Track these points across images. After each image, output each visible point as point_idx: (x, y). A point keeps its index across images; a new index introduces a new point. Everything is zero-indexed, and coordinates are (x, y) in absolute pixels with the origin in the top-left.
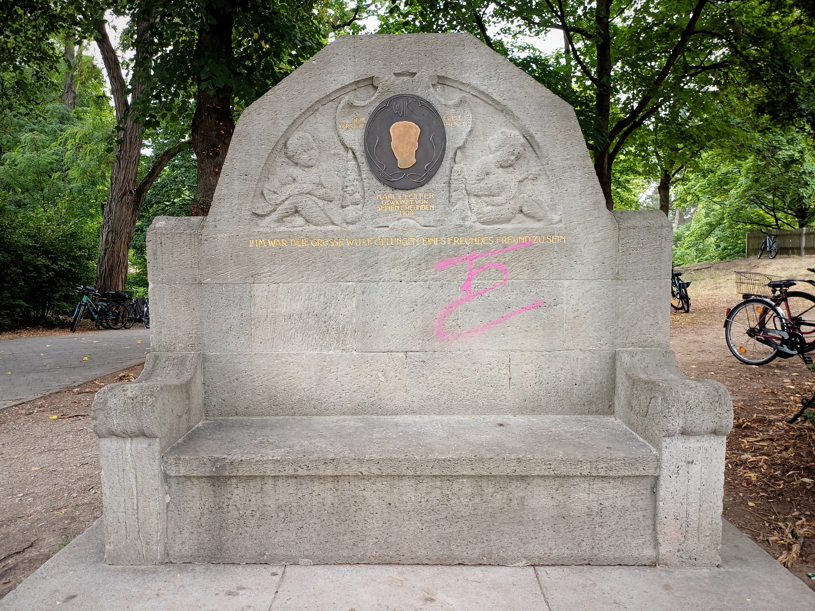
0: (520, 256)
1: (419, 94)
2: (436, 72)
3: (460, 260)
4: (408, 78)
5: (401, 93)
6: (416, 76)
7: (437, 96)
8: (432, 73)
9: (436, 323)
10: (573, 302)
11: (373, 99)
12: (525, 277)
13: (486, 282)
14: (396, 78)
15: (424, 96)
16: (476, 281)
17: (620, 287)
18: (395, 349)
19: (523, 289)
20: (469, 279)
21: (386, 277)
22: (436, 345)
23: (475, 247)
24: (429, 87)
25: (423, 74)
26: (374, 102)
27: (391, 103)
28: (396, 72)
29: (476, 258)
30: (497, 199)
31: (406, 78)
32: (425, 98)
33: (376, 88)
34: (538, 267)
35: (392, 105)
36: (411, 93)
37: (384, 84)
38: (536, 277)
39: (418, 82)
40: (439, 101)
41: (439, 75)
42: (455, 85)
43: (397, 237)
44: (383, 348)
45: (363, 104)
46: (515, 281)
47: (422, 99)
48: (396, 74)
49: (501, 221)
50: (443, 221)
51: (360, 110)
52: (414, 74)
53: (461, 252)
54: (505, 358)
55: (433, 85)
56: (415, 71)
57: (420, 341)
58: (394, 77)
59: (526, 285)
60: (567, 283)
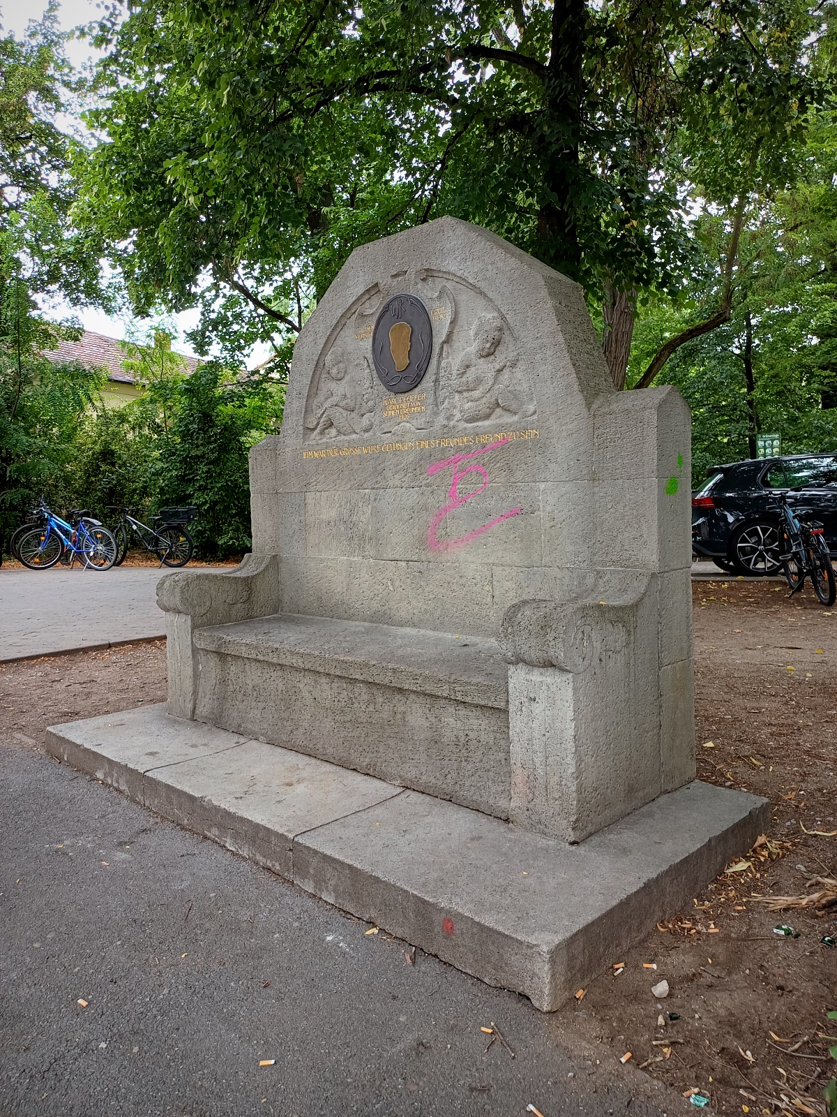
0: (497, 456)
1: (410, 292)
2: (423, 266)
3: (446, 463)
4: (402, 278)
5: (396, 294)
6: (407, 275)
7: (425, 292)
8: (420, 267)
9: (429, 532)
10: (549, 508)
11: (378, 304)
12: (502, 481)
13: (468, 486)
14: (393, 280)
16: (460, 486)
17: (596, 490)
18: (400, 559)
19: (502, 494)
20: (454, 484)
21: (391, 483)
22: (430, 555)
23: (458, 449)
24: (418, 284)
25: (412, 270)
26: (378, 308)
27: (390, 306)
28: (392, 274)
29: (459, 460)
30: (476, 394)
31: (400, 279)
32: (414, 295)
33: (380, 293)
34: (514, 469)
35: (391, 308)
36: (403, 293)
37: (385, 288)
38: (512, 480)
39: (408, 280)
40: (426, 297)
41: (426, 267)
42: (437, 275)
43: (397, 442)
44: (390, 557)
45: (370, 312)
46: (494, 484)
47: (411, 297)
48: (393, 276)
49: (480, 418)
50: (433, 422)
51: (369, 319)
52: (405, 273)
53: (447, 454)
54: (487, 573)
55: (423, 280)
56: (406, 270)
57: (418, 550)
58: (391, 280)
59: (504, 489)
60: (542, 486)
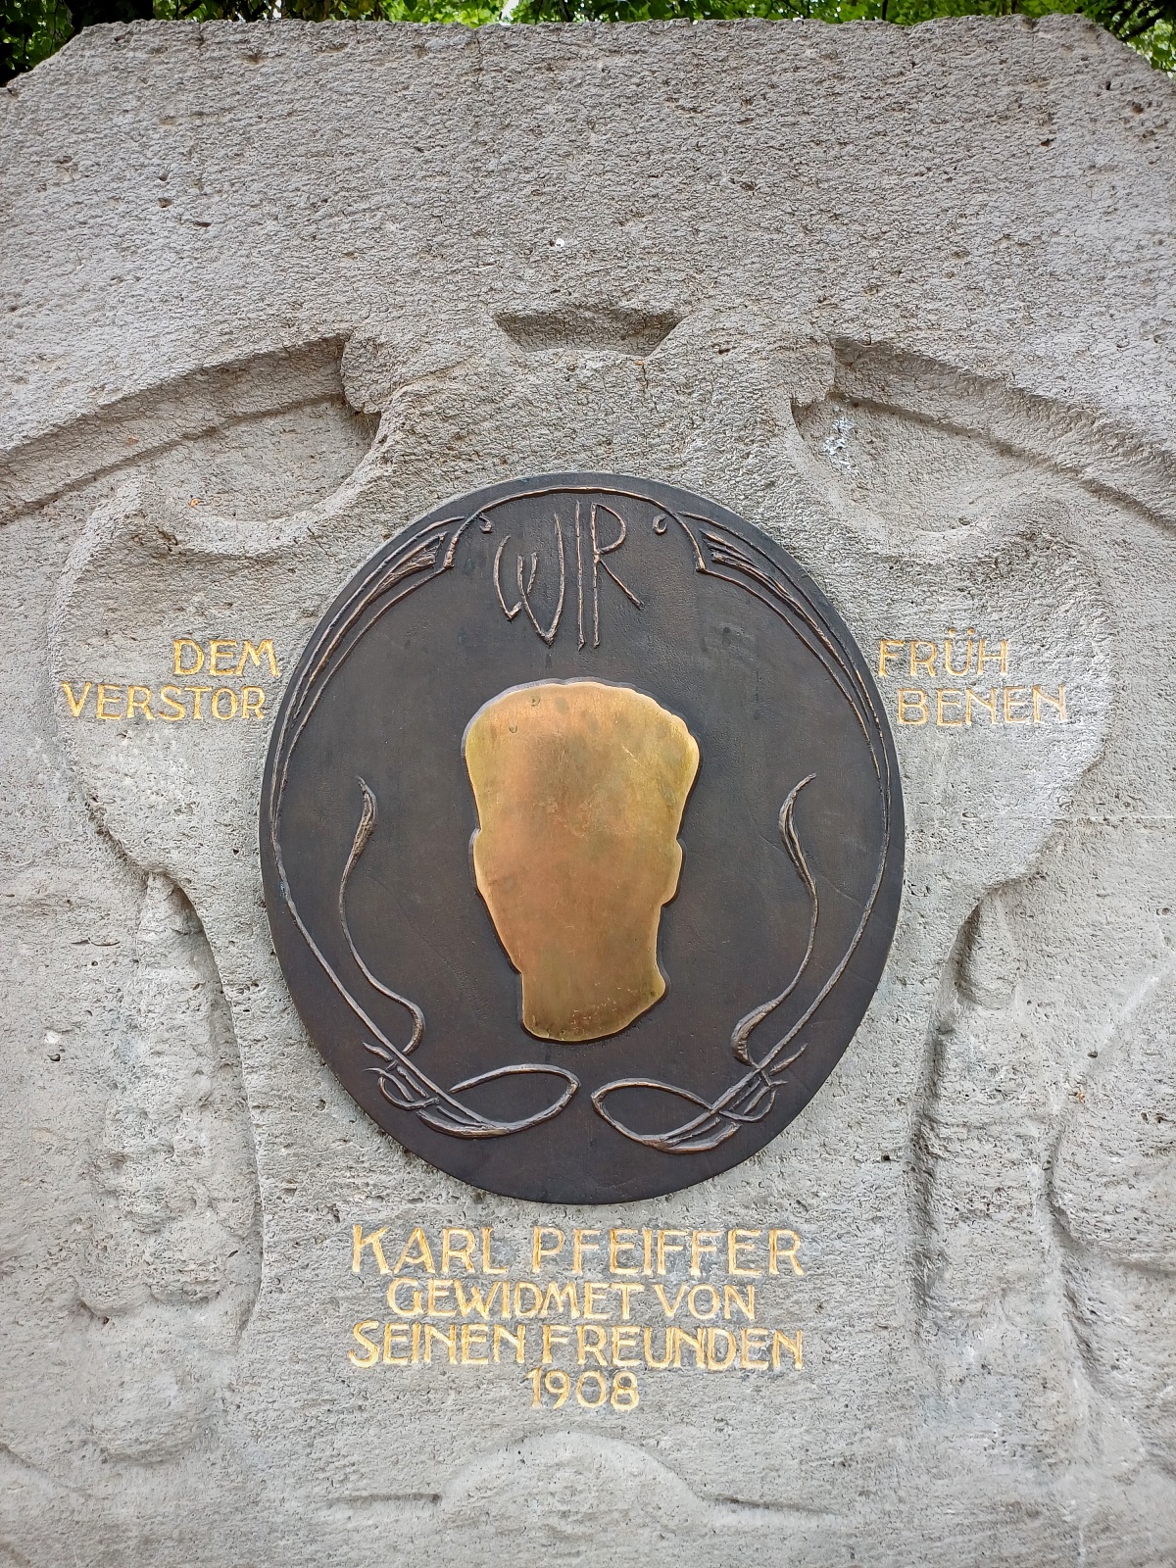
1: (690, 478)
2: (824, 316)
4: (614, 354)
5: (552, 467)
6: (672, 343)
7: (833, 497)
8: (795, 318)
11: (337, 502)
14: (516, 351)
15: (728, 492)
24: (772, 429)
25: (730, 321)
26: (343, 525)
27: (478, 543)
28: (516, 306)
31: (591, 359)
32: (736, 505)
33: (364, 424)
35: (484, 560)
36: (628, 467)
37: (419, 397)
39: (687, 387)
40: (850, 537)
41: (853, 331)
42: (965, 414)
45: (258, 538)
47: (714, 517)
48: (516, 326)
51: (239, 587)
52: (653, 327)
55: (802, 414)
56: (662, 305)
58: (500, 347)
